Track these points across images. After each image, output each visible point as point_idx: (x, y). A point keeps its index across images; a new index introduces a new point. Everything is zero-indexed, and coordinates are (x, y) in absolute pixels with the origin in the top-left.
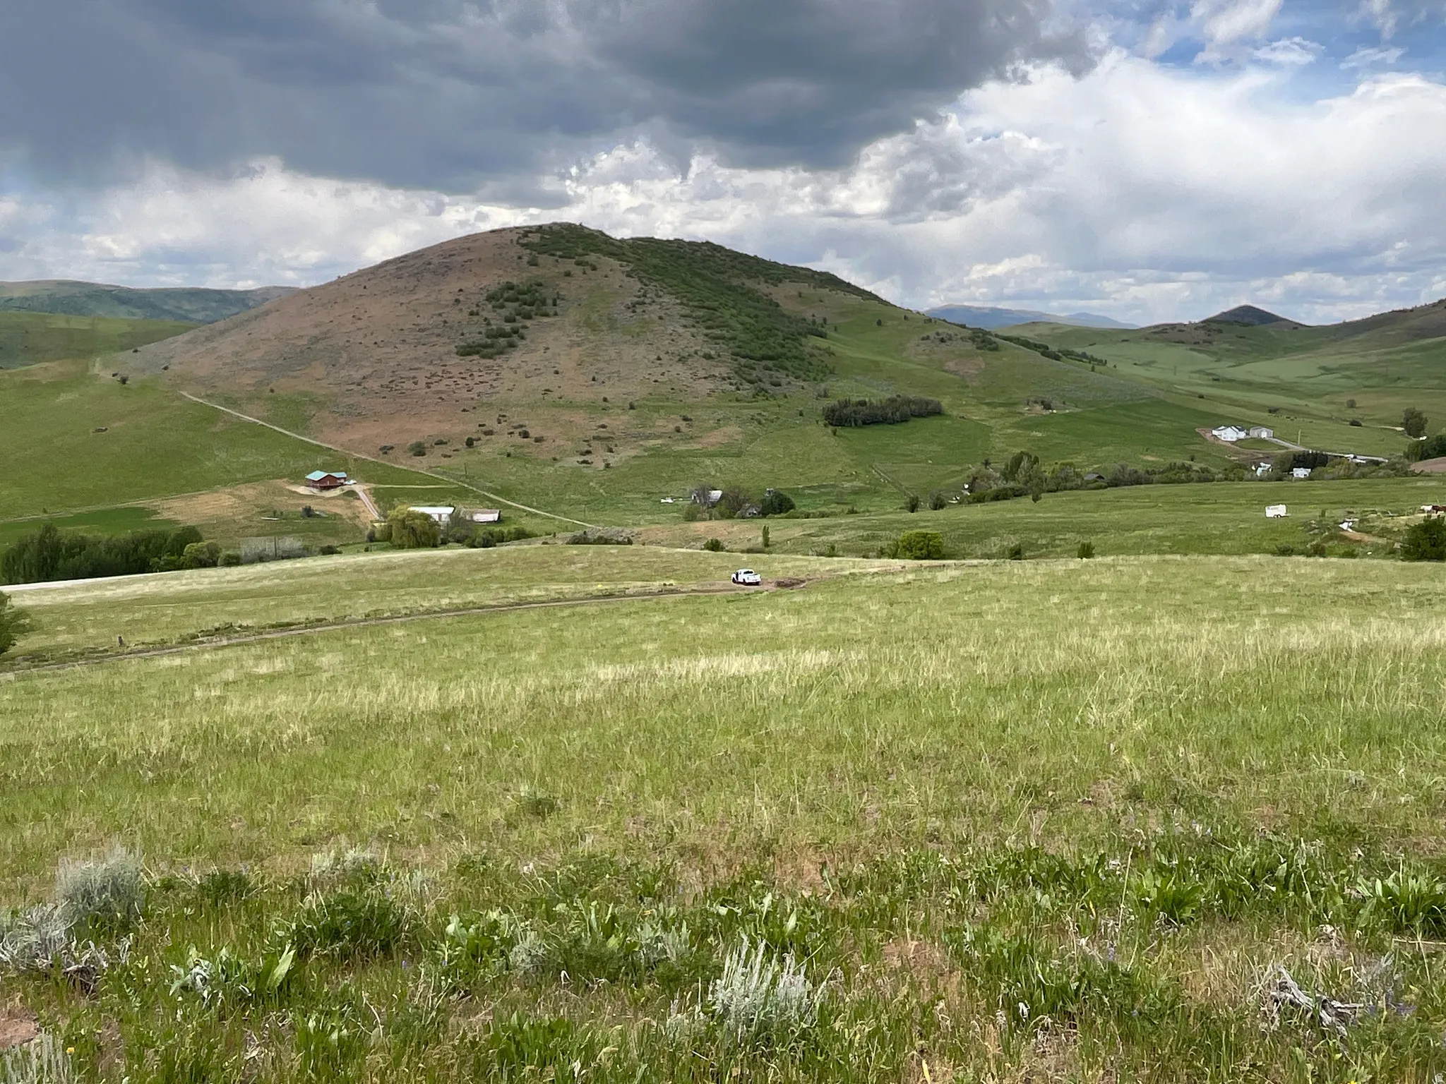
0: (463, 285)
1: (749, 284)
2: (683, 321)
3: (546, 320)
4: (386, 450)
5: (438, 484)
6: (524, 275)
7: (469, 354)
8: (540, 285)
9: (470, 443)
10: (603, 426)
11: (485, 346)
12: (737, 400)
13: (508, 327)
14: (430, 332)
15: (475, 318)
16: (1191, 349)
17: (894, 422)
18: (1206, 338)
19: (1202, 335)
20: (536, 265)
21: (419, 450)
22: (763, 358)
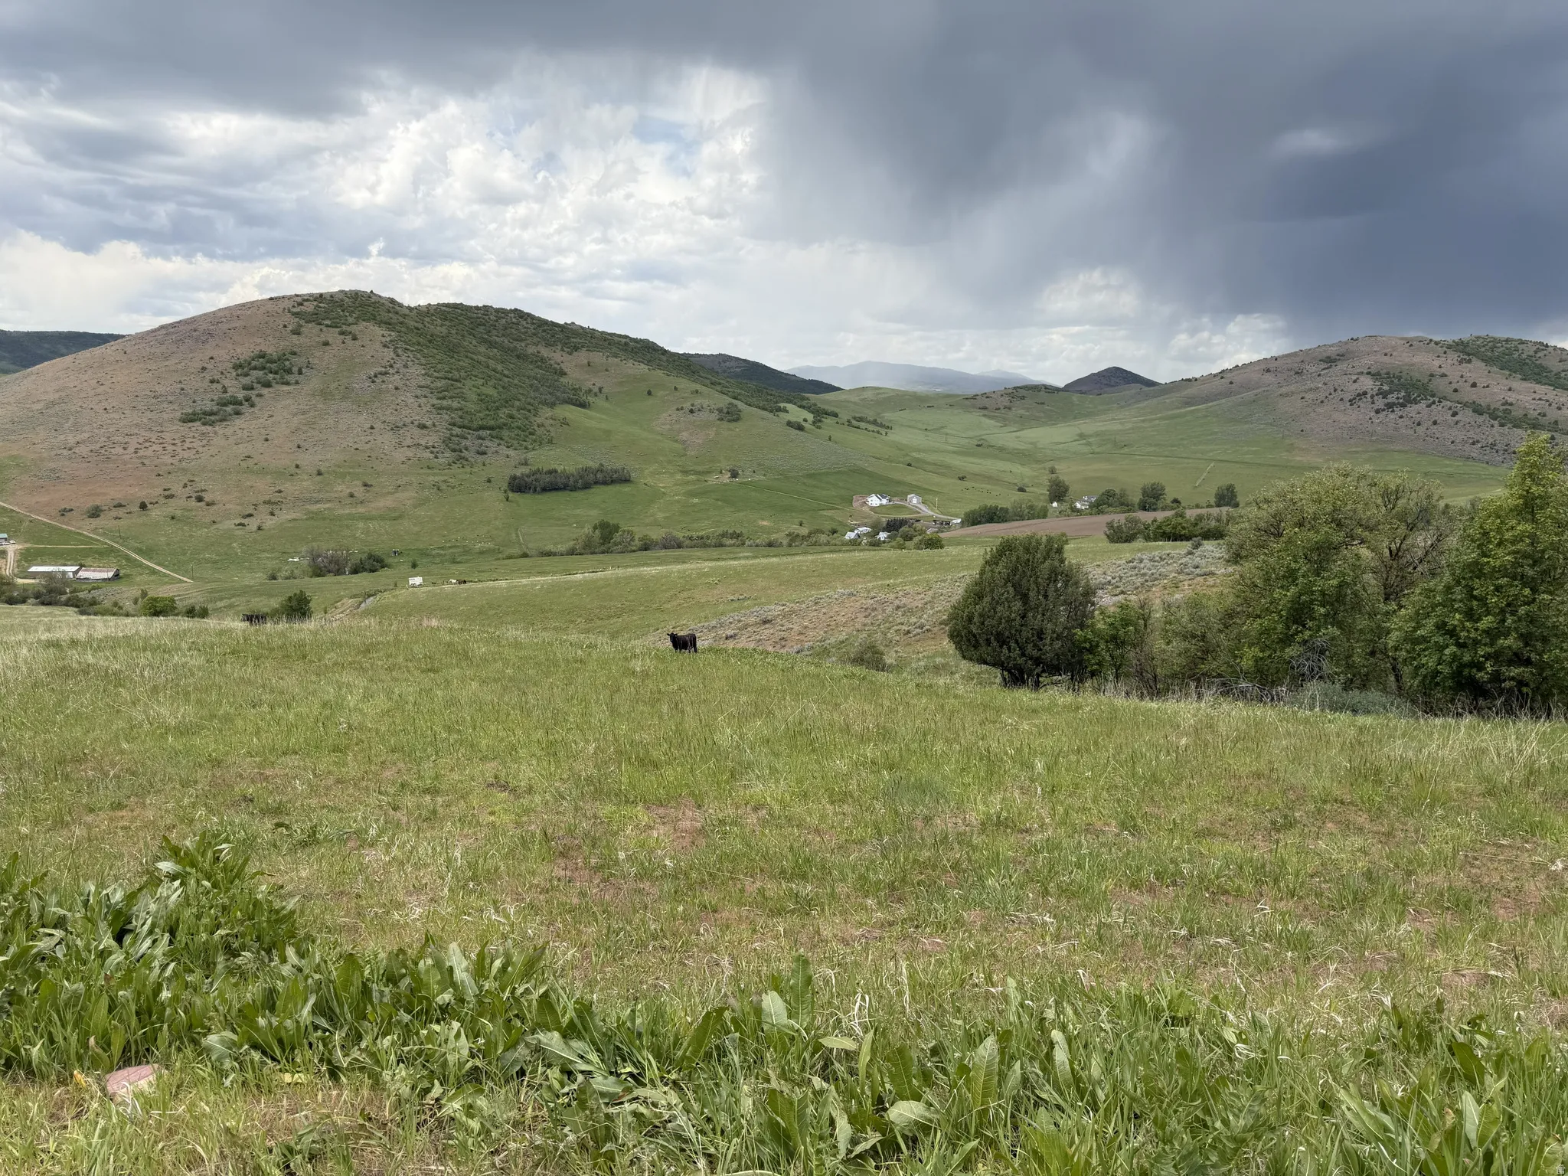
0: (214, 353)
1: (545, 352)
2: (419, 392)
3: (285, 388)
4: (64, 512)
5: (92, 544)
6: (282, 343)
7: (191, 421)
8: (294, 354)
9: (143, 506)
10: (280, 492)
11: (212, 414)
12: (429, 468)
13: (241, 395)
14: (163, 399)
15: (215, 385)
16: (984, 416)
17: (574, 489)
18: (1008, 404)
19: (1005, 401)
20: (299, 334)
21: (95, 513)
22: (482, 428)
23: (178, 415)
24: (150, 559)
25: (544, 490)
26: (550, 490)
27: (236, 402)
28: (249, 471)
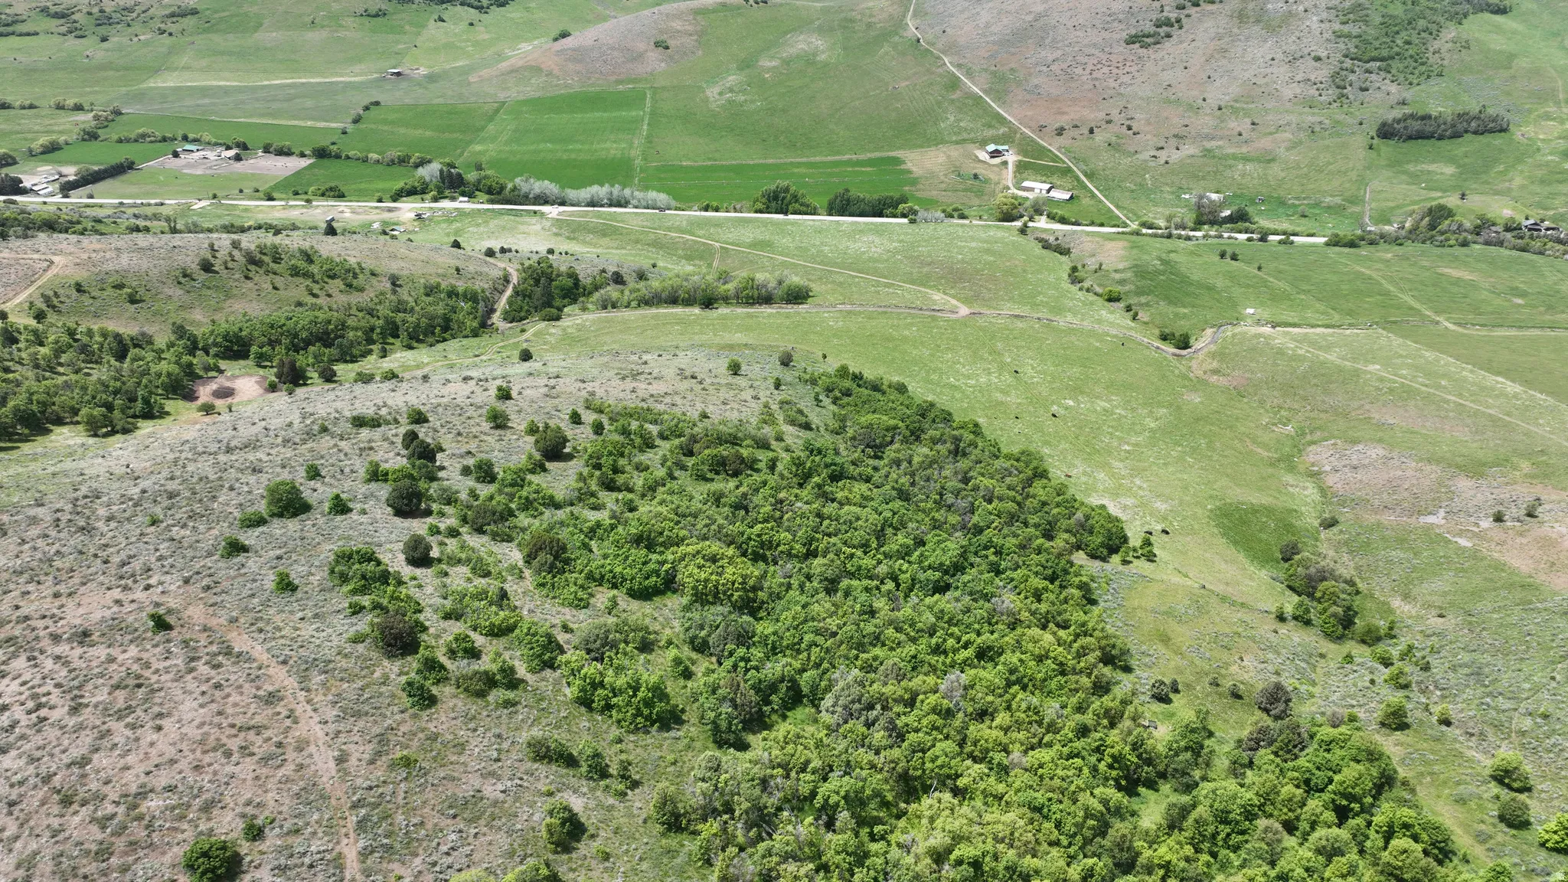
2: (1325, 15)
3: (1210, 7)
4: (1042, 128)
5: (1058, 162)
7: (1133, 43)
9: (1091, 131)
10: (1187, 125)
11: (1149, 36)
12: (1310, 107)
13: (1173, 16)
14: (1116, 17)
17: (1441, 138)
21: (1060, 132)
22: (1373, 59)
23: (1124, 35)
24: (1091, 181)
25: (1410, 138)
26: (1417, 138)
27: (1168, 23)
28: (1168, 101)
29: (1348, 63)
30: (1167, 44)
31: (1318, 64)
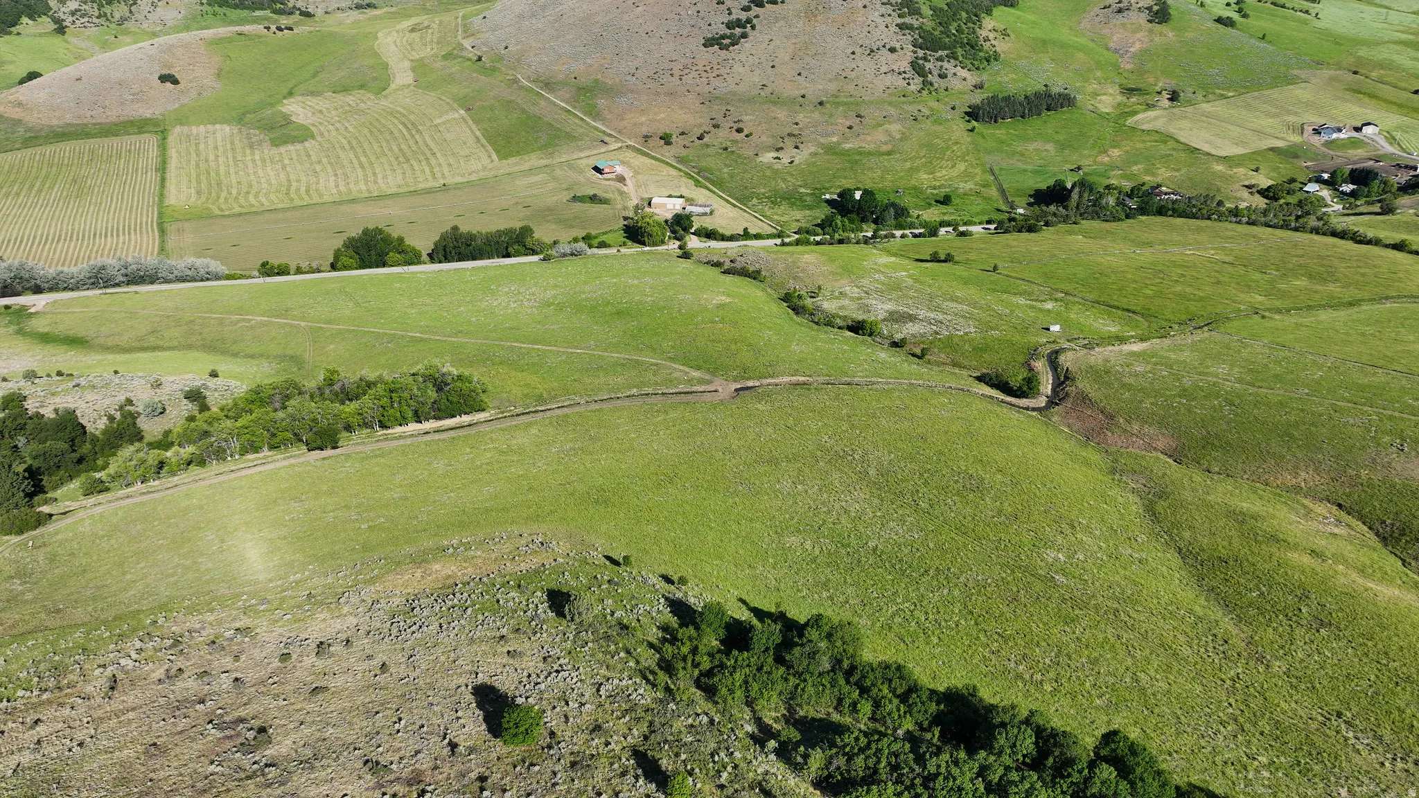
3: (775, 8)
7: (712, 46)
10: (797, 123)
11: (725, 37)
12: (905, 96)
13: (744, 16)
23: (701, 39)
24: (723, 191)
27: (739, 24)
28: (768, 100)
29: (921, 53)
30: (746, 45)
31: (894, 56)
